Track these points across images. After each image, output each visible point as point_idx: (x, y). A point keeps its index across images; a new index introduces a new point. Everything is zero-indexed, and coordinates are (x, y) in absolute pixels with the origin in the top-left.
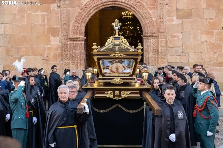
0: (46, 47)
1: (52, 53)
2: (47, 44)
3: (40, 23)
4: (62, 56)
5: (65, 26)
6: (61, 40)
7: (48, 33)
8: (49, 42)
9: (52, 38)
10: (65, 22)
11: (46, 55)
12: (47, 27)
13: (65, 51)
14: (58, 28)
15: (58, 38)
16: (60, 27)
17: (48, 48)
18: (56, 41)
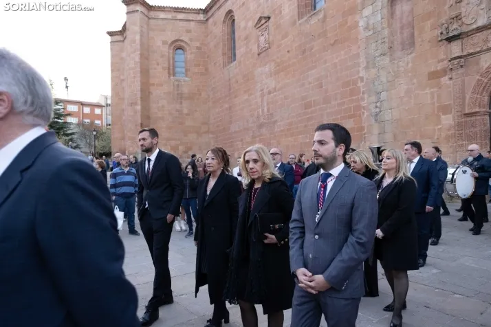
0: (436, 128)
1: (443, 135)
2: (437, 125)
3: (429, 102)
4: (455, 137)
5: (458, 100)
6: (454, 117)
7: (438, 112)
8: (439, 122)
9: (443, 117)
10: (458, 95)
11: (436, 137)
12: (436, 105)
13: (458, 130)
14: (450, 104)
15: (450, 116)
16: (452, 102)
17: (439, 129)
18: (448, 120)
